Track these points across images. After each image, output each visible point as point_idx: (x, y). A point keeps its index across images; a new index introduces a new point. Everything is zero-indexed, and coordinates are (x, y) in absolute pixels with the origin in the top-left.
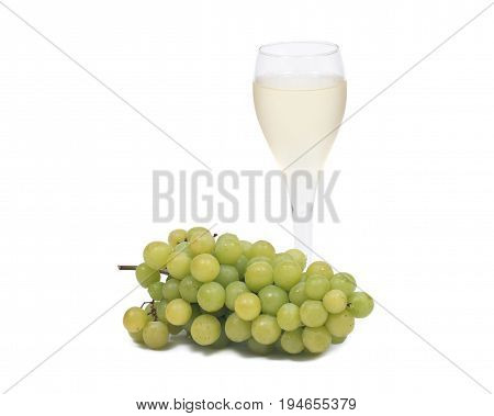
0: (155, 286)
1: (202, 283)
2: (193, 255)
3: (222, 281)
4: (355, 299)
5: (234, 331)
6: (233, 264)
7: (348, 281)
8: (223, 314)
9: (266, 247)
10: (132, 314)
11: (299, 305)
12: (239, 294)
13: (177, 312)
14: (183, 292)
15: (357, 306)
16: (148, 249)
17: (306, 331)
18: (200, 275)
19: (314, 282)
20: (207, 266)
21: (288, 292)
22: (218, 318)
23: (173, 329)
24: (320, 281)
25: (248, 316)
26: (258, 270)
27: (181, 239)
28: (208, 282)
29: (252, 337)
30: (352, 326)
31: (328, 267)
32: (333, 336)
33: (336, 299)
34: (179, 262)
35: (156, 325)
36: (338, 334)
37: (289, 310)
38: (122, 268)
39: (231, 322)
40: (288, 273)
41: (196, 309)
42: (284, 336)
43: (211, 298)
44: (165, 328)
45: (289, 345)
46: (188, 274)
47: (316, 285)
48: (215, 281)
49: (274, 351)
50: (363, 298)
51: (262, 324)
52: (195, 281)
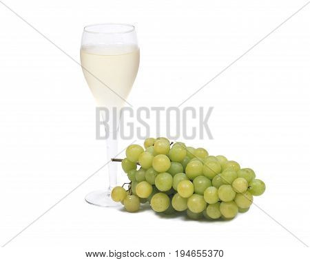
0: (132, 173)
1: (159, 173)
2: (155, 154)
3: (171, 172)
4: (254, 184)
5: (177, 205)
6: (181, 162)
7: (247, 172)
8: (171, 193)
9: (203, 152)
10: (117, 191)
11: (218, 188)
12: (180, 181)
13: (143, 190)
14: (147, 177)
15: (253, 188)
16: (129, 149)
17: (222, 204)
18: (157, 168)
19: (227, 173)
20: (162, 162)
21: (211, 180)
22: (169, 196)
23: (142, 200)
24: (231, 173)
25: (185, 195)
26: (194, 166)
27: (150, 143)
28: (163, 172)
29: (188, 209)
30: (251, 201)
31: (237, 165)
32: (239, 208)
33: (241, 184)
34: (147, 157)
35: (131, 198)
36: (242, 206)
37: (211, 191)
38: (114, 160)
39: (176, 199)
40: (213, 168)
41: (155, 190)
42: (209, 207)
43: (164, 182)
44: (137, 200)
45: (211, 213)
46: (151, 167)
47: (227, 175)
48: (167, 172)
49: (202, 217)
51: (194, 200)
52: (155, 171)
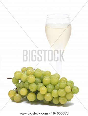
0: (18, 84)
1: (30, 84)
2: (28, 75)
3: (36, 83)
4: (74, 89)
5: (40, 98)
6: (39, 78)
7: (71, 83)
8: (36, 92)
9: (49, 73)
10: (11, 92)
11: (58, 90)
12: (41, 87)
13: (23, 92)
14: (25, 86)
15: (74, 91)
17: (60, 98)
18: (30, 81)
19: (62, 84)
20: (32, 79)
21: (55, 86)
22: (35, 93)
23: (22, 96)
24: (64, 83)
25: (43, 93)
26: (46, 80)
27: (25, 70)
28: (32, 83)
29: (44, 99)
30: (73, 96)
31: (66, 79)
32: (67, 99)
33: (68, 89)
34: (24, 77)
35: (17, 95)
36: (69, 99)
37: (55, 91)
38: (8, 78)
39: (39, 95)
40: (55, 81)
41: (29, 91)
42: (54, 99)
43: (33, 88)
44: (20, 96)
45: (55, 102)
46: (27, 81)
47: (63, 84)
48: (34, 83)
49: (51, 103)
50: (76, 88)
51: (47, 95)
